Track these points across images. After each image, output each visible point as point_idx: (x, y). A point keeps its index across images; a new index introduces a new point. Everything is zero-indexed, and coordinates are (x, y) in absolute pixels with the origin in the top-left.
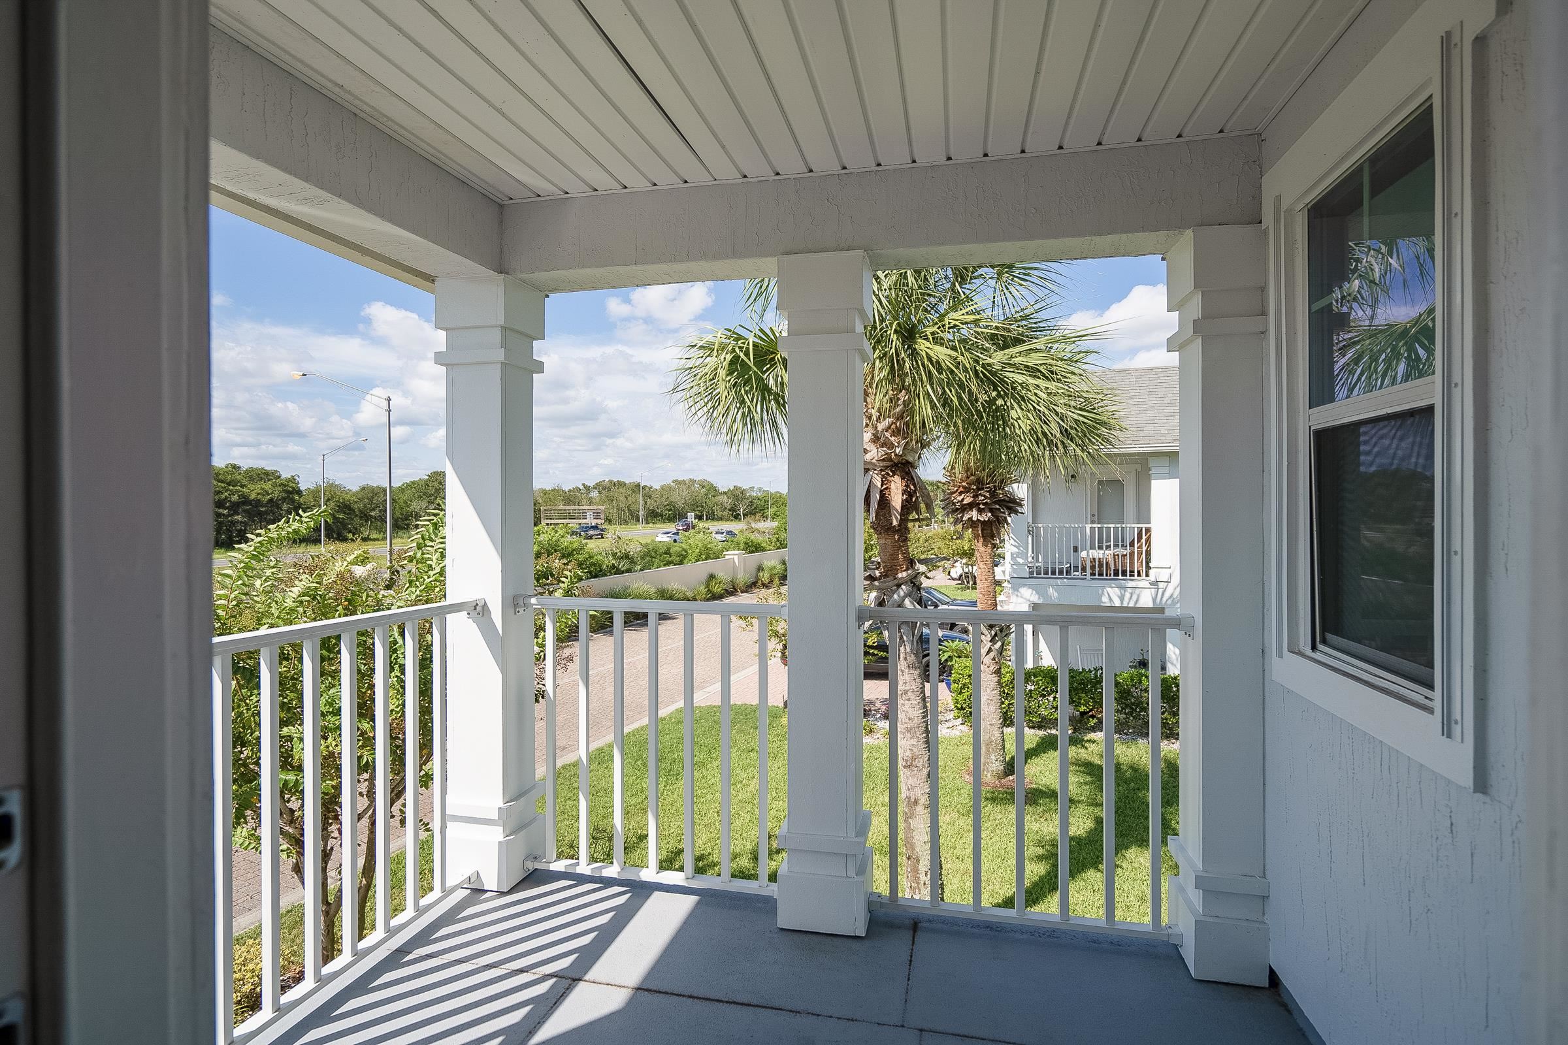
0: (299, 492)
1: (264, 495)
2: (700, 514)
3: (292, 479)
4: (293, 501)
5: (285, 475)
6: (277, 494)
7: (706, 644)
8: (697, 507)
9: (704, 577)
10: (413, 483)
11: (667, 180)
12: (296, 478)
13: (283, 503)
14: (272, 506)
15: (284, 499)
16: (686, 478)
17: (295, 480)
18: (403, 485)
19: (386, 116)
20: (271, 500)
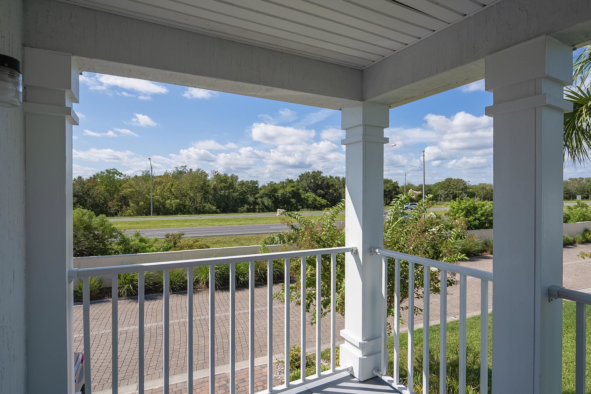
0: (398, 187)
1: (387, 188)
2: (586, 196)
3: (396, 183)
4: (396, 190)
5: (394, 181)
6: (391, 188)
7: (578, 267)
8: (585, 192)
9: (581, 230)
10: (439, 183)
11: (424, 34)
12: (397, 182)
13: (393, 191)
14: (390, 192)
15: (393, 190)
16: (577, 177)
17: (397, 183)
18: (435, 184)
19: (294, 49)
20: (389, 190)
